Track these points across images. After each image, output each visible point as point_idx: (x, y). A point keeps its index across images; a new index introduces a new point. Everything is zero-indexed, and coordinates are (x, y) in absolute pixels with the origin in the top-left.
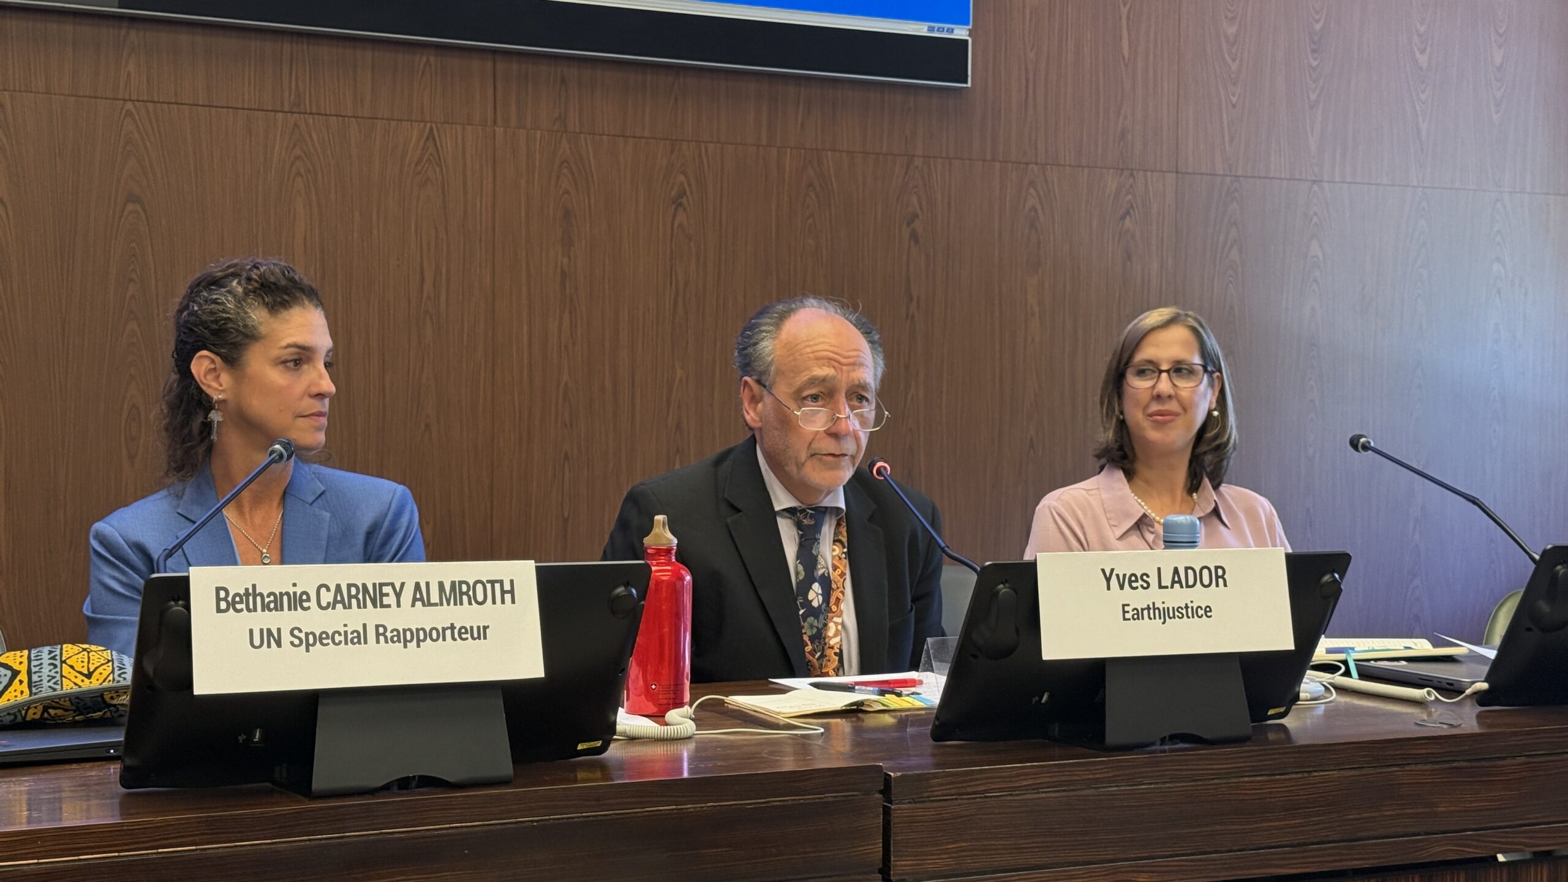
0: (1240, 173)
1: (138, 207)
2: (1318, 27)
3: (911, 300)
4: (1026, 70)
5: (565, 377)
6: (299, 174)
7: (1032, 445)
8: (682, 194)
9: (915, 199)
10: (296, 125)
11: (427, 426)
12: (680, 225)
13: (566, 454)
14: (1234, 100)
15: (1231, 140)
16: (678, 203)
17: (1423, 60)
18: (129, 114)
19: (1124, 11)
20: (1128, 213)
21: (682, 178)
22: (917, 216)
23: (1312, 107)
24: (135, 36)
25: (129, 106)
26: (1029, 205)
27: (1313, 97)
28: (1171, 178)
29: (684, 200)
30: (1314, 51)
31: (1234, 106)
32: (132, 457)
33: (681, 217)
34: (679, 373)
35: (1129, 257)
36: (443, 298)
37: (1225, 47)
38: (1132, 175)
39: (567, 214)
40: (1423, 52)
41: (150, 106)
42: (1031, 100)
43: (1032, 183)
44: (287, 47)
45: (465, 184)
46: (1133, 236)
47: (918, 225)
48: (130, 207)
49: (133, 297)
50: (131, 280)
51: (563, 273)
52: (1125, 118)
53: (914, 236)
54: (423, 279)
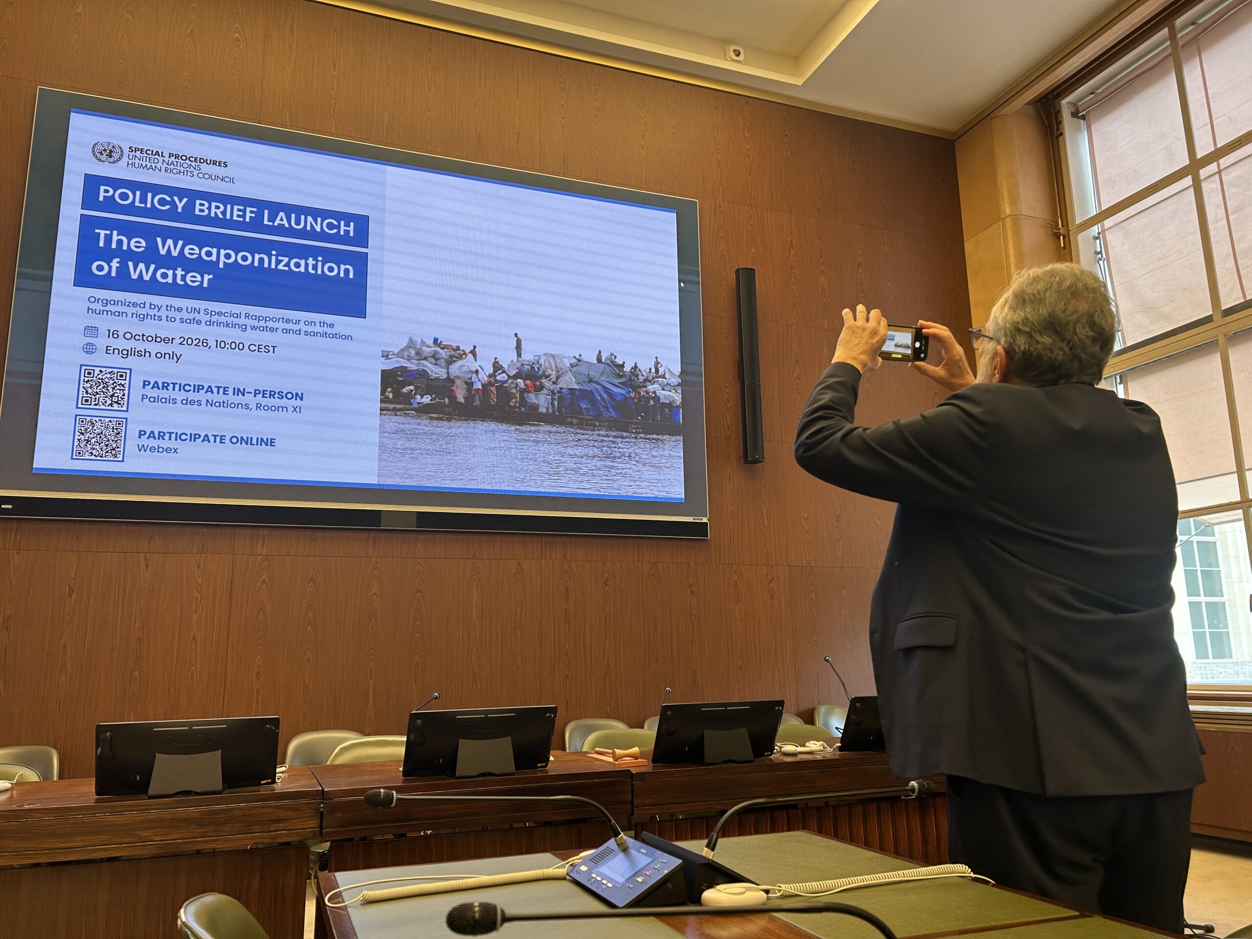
0: (813, 565)
1: (420, 594)
2: (838, 513)
3: (692, 615)
4: (730, 533)
5: (567, 647)
6: (475, 580)
7: (740, 668)
8: (608, 580)
9: (691, 579)
10: (474, 563)
11: (518, 667)
12: (607, 591)
13: (567, 676)
14: (808, 540)
15: (809, 554)
16: (606, 583)
17: (879, 522)
18: (419, 562)
19: (765, 510)
20: (771, 581)
21: (607, 575)
22: (692, 585)
23: (838, 541)
24: (421, 537)
25: (419, 560)
26: (734, 580)
27: (838, 538)
28: (787, 568)
29: (608, 583)
30: (837, 521)
31: (808, 542)
32: (416, 681)
33: (607, 588)
34: (608, 645)
35: (773, 598)
36: (523, 621)
37: (803, 520)
38: (772, 567)
39: (567, 589)
40: (878, 520)
41: (426, 559)
42: (732, 543)
43: (735, 572)
44: (471, 537)
45: (531, 580)
46: (774, 590)
47: (693, 588)
48: (418, 594)
49: (418, 625)
50: (418, 619)
51: (566, 610)
52: (768, 547)
53: (692, 592)
54: (516, 614)
